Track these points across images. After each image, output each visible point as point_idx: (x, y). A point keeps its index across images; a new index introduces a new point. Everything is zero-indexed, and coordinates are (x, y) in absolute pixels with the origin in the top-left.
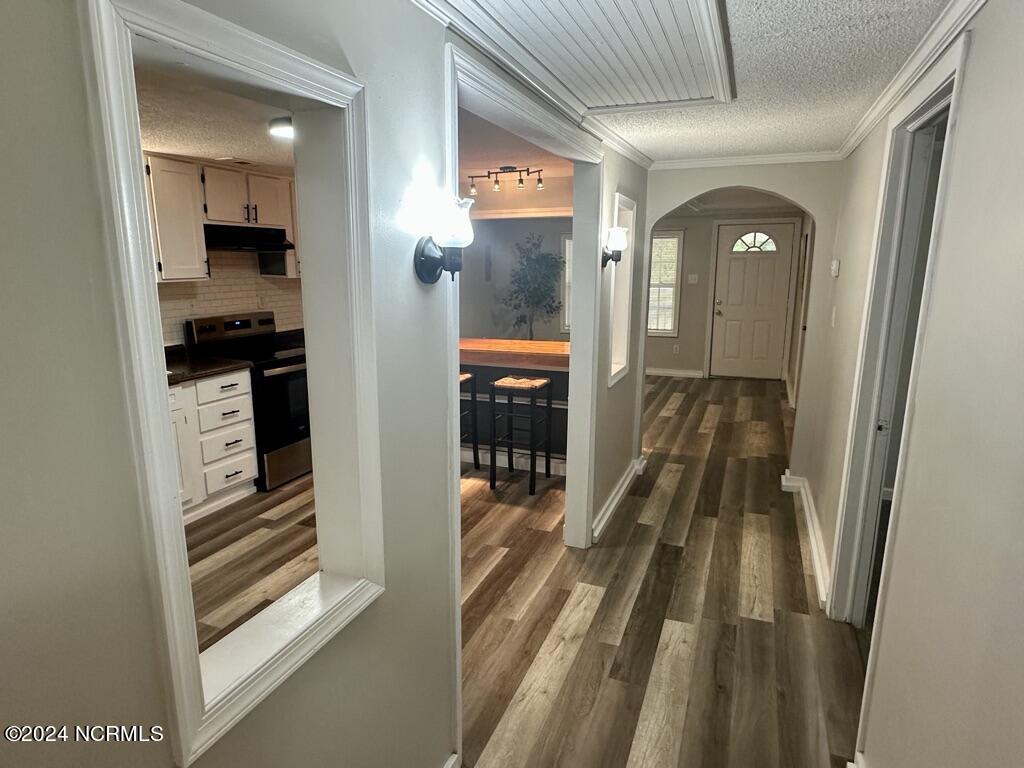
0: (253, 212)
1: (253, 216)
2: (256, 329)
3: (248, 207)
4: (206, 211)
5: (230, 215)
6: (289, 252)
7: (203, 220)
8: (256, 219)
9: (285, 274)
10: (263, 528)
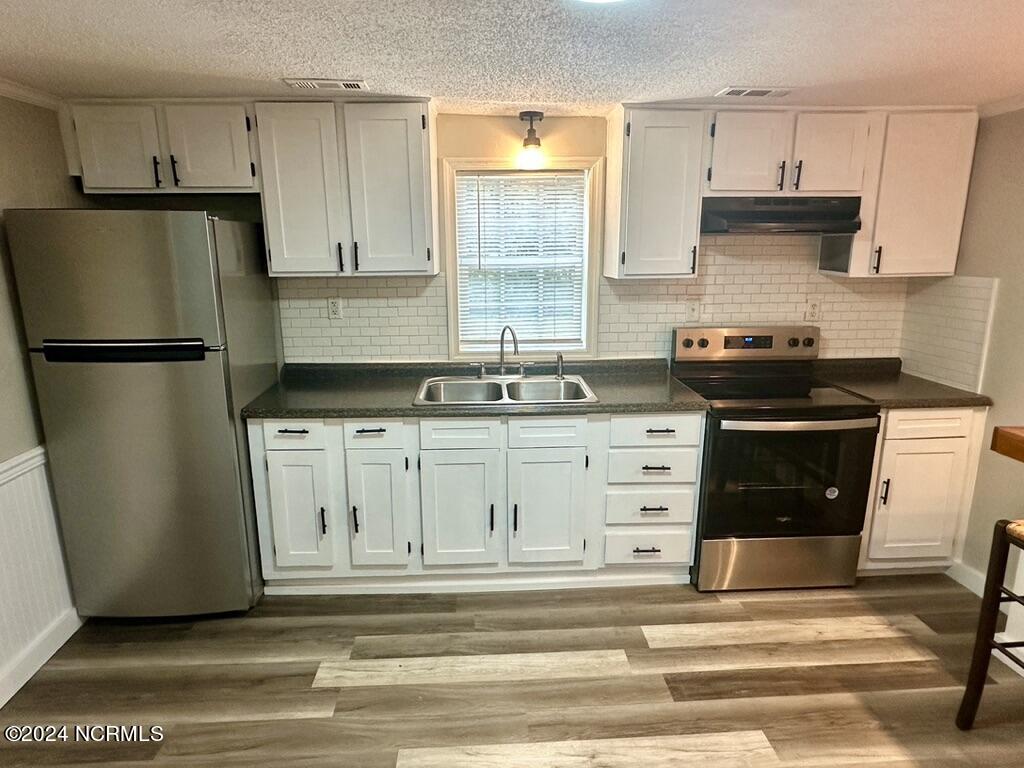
0: (792, 173)
1: (791, 179)
2: (780, 351)
3: (782, 168)
4: (709, 178)
6: (855, 235)
7: (699, 192)
8: (797, 184)
9: (846, 271)
10: (623, 651)
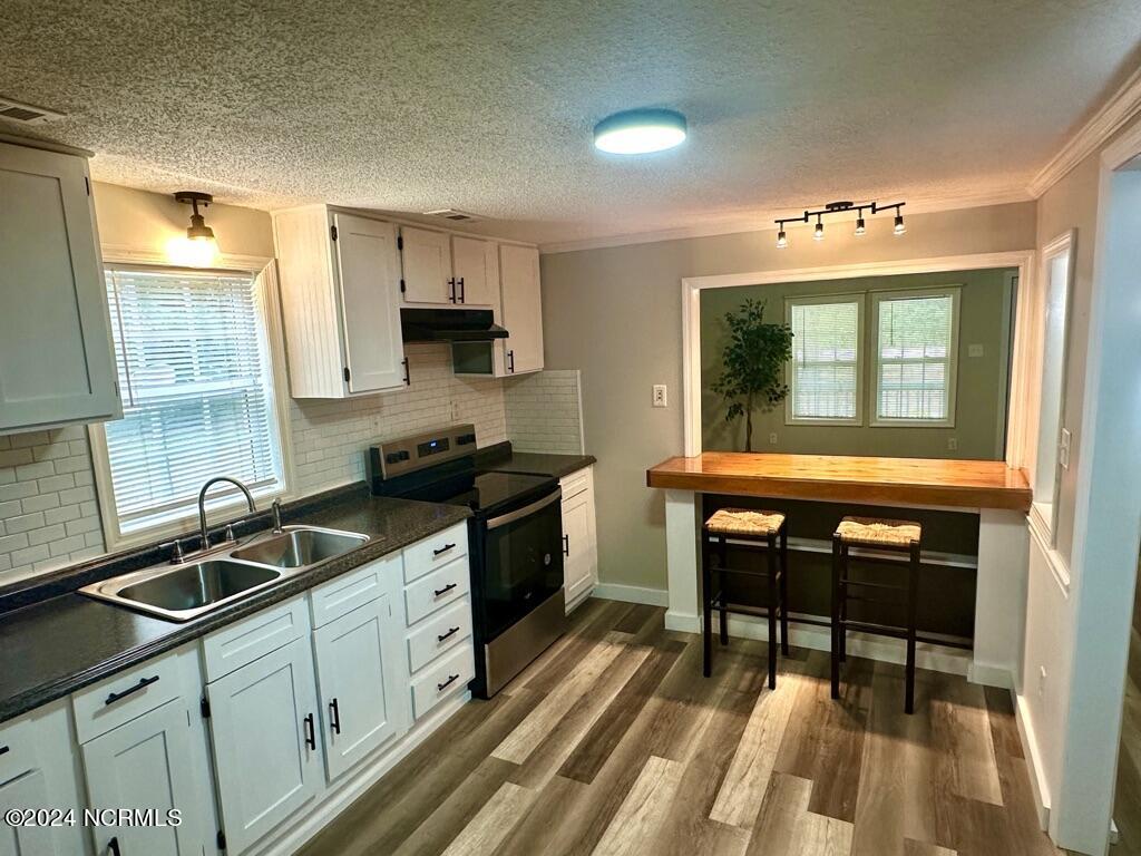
0: (458, 288)
1: (459, 295)
2: (455, 451)
3: (453, 283)
4: (403, 289)
5: (430, 294)
6: (498, 341)
7: (398, 303)
8: (462, 298)
9: (491, 372)
10: (507, 784)
